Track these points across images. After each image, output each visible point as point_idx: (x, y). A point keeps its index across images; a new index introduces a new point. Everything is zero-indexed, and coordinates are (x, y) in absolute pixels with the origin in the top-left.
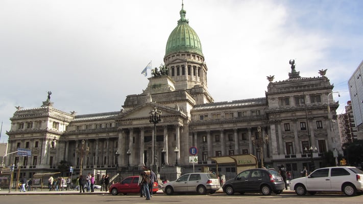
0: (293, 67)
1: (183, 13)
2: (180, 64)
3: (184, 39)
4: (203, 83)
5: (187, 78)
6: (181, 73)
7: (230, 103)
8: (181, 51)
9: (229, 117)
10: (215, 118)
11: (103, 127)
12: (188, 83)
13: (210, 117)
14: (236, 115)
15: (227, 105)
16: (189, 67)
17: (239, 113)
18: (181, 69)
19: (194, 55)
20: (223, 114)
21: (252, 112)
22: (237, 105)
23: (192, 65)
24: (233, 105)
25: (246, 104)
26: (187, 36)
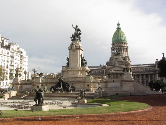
0: (164, 55)
1: (118, 25)
2: (120, 47)
3: (121, 37)
4: (128, 54)
5: (123, 53)
6: (120, 51)
7: (142, 65)
8: (120, 42)
9: (142, 70)
10: (138, 70)
11: (97, 72)
12: (123, 55)
13: (135, 70)
14: (144, 69)
15: (141, 66)
16: (123, 48)
17: (145, 69)
18: (120, 49)
19: (125, 43)
20: (140, 69)
21: (150, 68)
22: (144, 66)
23: (124, 47)
24: (143, 66)
25: (148, 66)
26: (122, 36)
